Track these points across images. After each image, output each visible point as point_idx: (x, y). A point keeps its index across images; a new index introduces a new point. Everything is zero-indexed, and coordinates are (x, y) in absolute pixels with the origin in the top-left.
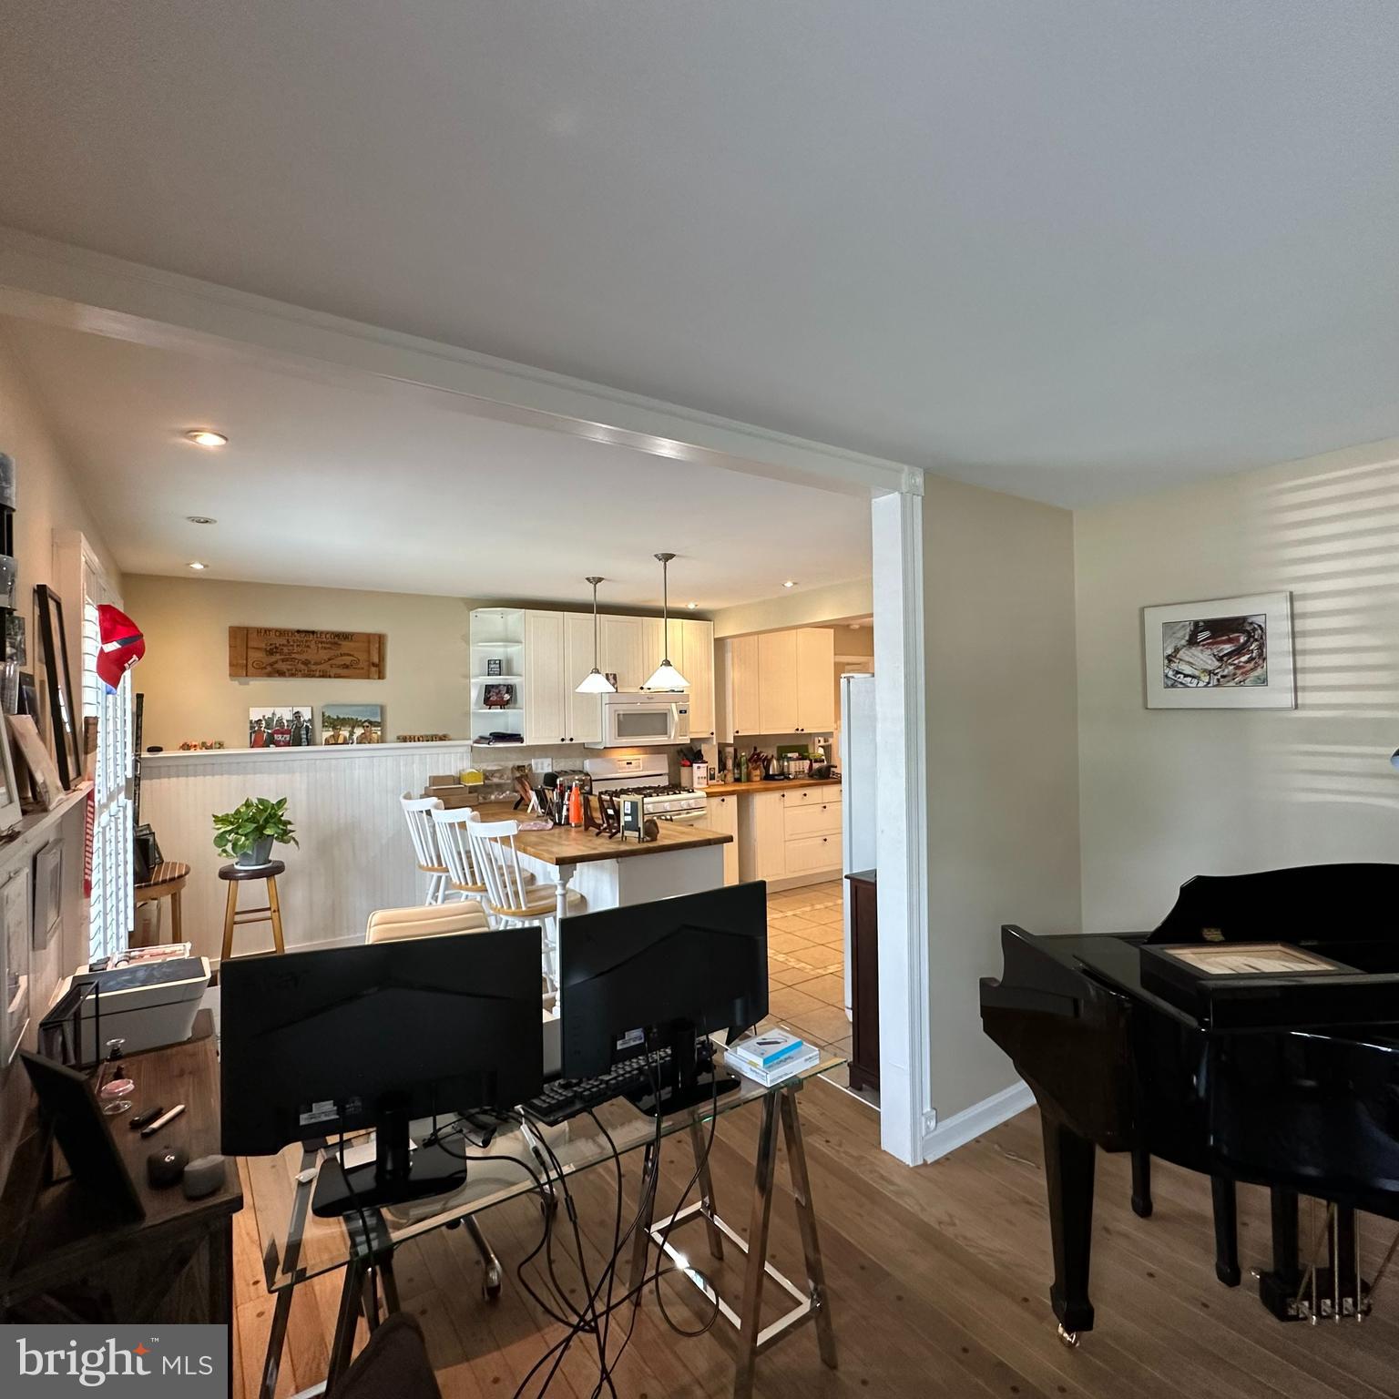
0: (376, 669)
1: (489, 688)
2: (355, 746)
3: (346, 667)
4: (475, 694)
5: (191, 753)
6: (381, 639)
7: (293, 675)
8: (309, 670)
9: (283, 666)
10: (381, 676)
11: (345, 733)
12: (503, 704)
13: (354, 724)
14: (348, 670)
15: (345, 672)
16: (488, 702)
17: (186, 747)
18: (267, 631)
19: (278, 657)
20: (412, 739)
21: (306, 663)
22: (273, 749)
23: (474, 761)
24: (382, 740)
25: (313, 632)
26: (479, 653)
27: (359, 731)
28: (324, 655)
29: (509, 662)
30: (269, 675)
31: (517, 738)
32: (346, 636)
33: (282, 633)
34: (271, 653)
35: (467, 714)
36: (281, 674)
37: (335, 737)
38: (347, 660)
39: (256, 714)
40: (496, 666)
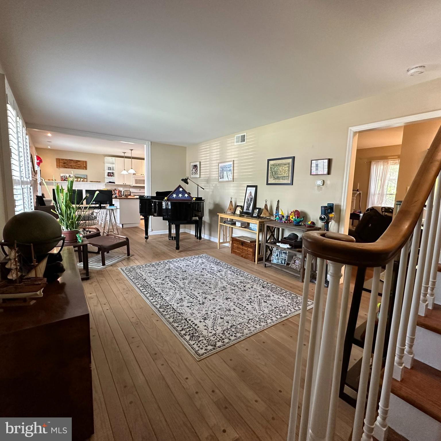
0: (86, 168)
1: (108, 173)
2: (81, 182)
3: (79, 167)
4: (106, 174)
5: (50, 181)
6: (86, 162)
7: (69, 168)
8: (72, 167)
9: (67, 166)
10: (86, 169)
11: (79, 179)
12: (112, 176)
13: (81, 178)
14: (79, 168)
15: (78, 168)
16: (108, 175)
17: (49, 180)
18: (63, 159)
19: (65, 164)
20: (93, 182)
21: (71, 166)
22: (65, 181)
23: (106, 187)
24: (87, 181)
25: (72, 160)
26: (107, 165)
27: (82, 179)
28: (75, 164)
29: (113, 168)
30: (64, 168)
31: (114, 183)
32: (79, 161)
33: (66, 160)
34: (64, 163)
35: (105, 178)
36: (66, 168)
37: (77, 180)
38: (79, 166)
39: (62, 175)
40: (110, 168)
